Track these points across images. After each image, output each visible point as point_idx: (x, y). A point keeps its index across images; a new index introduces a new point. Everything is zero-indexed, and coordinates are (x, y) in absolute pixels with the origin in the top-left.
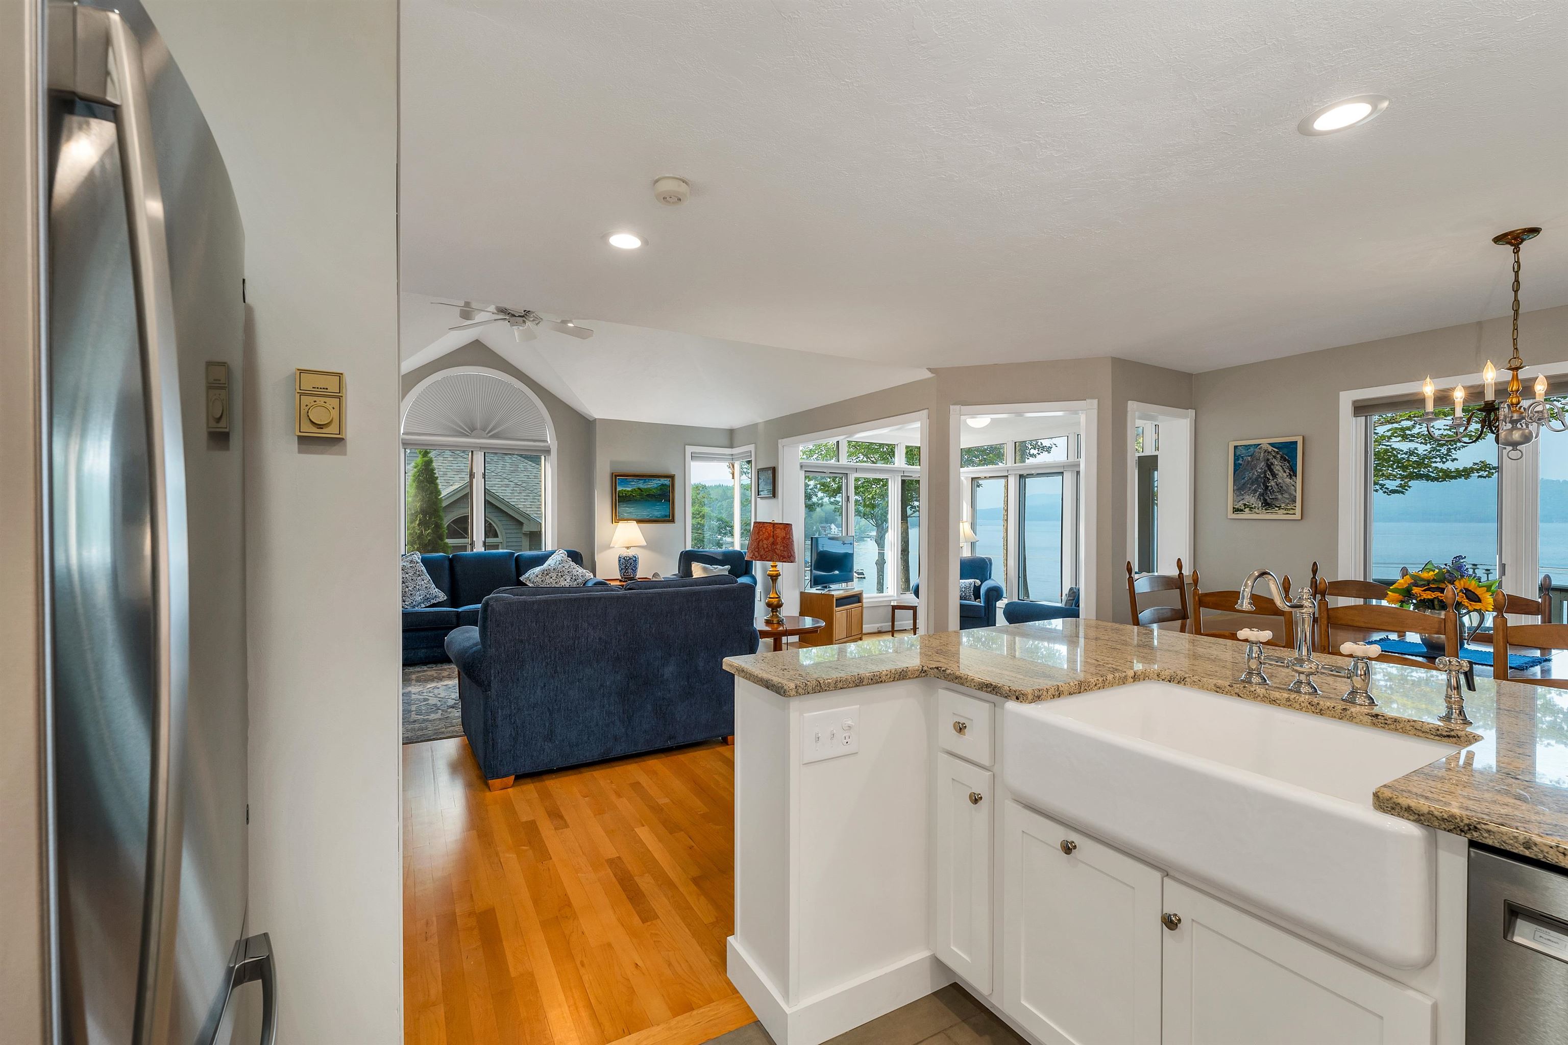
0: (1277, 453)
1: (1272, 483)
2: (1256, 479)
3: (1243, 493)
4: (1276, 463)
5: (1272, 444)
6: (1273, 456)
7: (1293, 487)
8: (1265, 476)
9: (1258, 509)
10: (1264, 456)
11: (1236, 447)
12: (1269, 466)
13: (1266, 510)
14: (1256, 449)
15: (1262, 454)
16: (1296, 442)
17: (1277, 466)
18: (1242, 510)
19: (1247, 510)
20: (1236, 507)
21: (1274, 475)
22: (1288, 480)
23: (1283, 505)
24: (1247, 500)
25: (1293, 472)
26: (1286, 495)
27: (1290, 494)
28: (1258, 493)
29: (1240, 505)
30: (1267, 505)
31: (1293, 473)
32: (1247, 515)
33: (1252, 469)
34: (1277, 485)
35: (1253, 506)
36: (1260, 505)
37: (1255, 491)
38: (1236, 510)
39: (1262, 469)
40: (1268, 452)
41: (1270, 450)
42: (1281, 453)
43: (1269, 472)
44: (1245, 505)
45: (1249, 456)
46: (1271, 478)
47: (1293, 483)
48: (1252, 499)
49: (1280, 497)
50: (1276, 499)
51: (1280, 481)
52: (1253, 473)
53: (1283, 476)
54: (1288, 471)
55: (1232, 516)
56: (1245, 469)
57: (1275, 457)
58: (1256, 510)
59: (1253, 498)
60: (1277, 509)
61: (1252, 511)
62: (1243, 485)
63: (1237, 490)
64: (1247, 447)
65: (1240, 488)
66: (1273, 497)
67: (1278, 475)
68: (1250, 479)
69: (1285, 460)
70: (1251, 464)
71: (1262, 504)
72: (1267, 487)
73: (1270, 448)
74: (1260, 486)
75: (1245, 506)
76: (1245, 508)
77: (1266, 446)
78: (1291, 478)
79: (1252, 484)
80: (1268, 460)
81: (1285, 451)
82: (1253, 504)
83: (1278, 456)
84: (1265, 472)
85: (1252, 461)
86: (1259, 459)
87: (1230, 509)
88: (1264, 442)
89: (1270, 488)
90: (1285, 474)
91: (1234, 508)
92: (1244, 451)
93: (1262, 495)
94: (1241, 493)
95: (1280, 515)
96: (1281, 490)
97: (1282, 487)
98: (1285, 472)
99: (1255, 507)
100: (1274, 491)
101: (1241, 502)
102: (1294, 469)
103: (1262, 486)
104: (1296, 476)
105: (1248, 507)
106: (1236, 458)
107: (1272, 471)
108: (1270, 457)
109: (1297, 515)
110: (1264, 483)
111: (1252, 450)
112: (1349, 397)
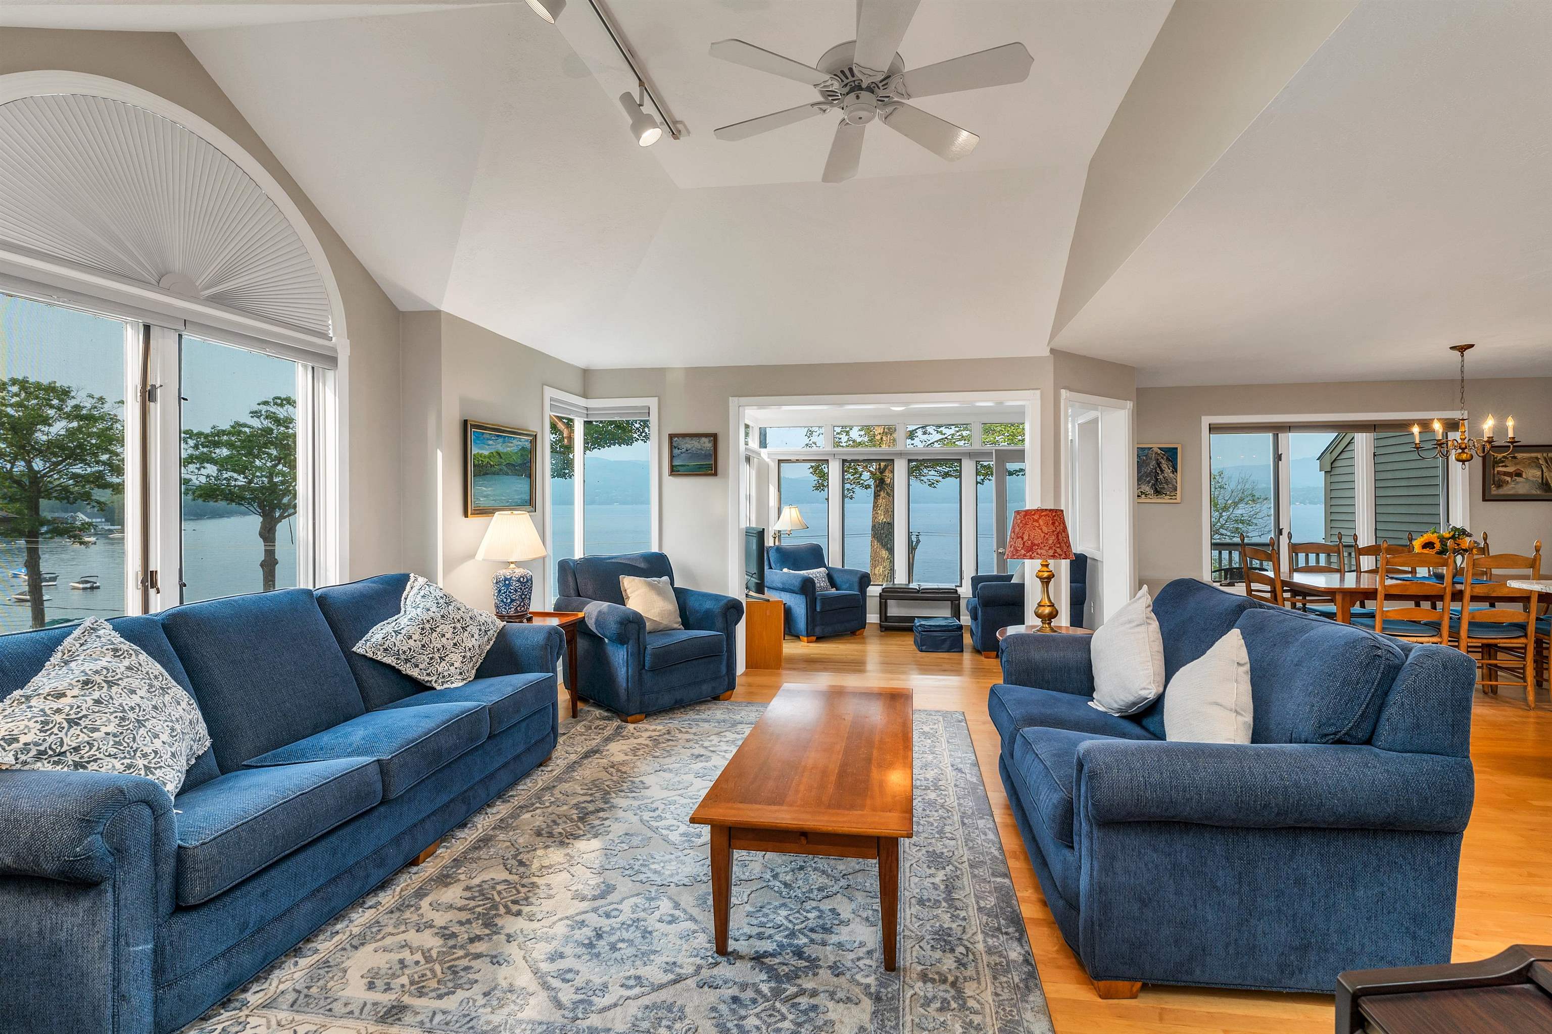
0: (1164, 455)
1: (1161, 477)
2: (1150, 473)
4: (1164, 462)
5: (1160, 449)
7: (1174, 480)
8: (1156, 472)
9: (1152, 495)
10: (1155, 457)
11: (1139, 449)
12: (1159, 464)
13: (1156, 496)
14: (1149, 452)
15: (1154, 455)
16: (1176, 449)
17: (1164, 466)
18: (1141, 496)
19: (1143, 496)
20: (1137, 494)
21: (1162, 471)
22: (1171, 475)
23: (1168, 493)
24: (1143, 489)
26: (1170, 486)
27: (1173, 485)
28: (1151, 484)
29: (1139, 492)
30: (1158, 492)
31: (1175, 470)
32: (1144, 500)
33: (1148, 466)
34: (1165, 478)
36: (1153, 493)
37: (1149, 482)
38: (1137, 496)
39: (1154, 466)
40: (1158, 454)
42: (1166, 455)
43: (1158, 469)
44: (1141, 492)
45: (1147, 456)
46: (1160, 473)
47: (1175, 477)
48: (1147, 488)
49: (1166, 486)
50: (1164, 488)
51: (1166, 475)
52: (1149, 469)
53: (1168, 472)
54: (1171, 468)
56: (1144, 465)
57: (1162, 458)
60: (1164, 495)
61: (1148, 497)
62: (1143, 476)
63: (1138, 481)
64: (1143, 449)
65: (1140, 480)
66: (1162, 487)
67: (1165, 471)
68: (1147, 473)
69: (1170, 460)
70: (1146, 462)
71: (1154, 491)
72: (1157, 479)
73: (1159, 451)
74: (1152, 478)
77: (1156, 450)
78: (1173, 473)
79: (1147, 477)
80: (1158, 460)
81: (1170, 454)
82: (1148, 492)
83: (1165, 457)
84: (1156, 468)
85: (1147, 460)
86: (1152, 459)
88: (1155, 447)
89: (1159, 480)
92: (1141, 452)
93: (1153, 485)
94: (1140, 483)
95: (1166, 499)
96: (1167, 482)
97: (1167, 480)
98: (1169, 469)
99: (1149, 494)
100: (1162, 482)
101: (1140, 490)
102: (1176, 467)
103: (1154, 479)
104: (1177, 472)
105: (1144, 494)
106: (1139, 457)
107: (1160, 468)
108: (1159, 458)
109: (1178, 500)
110: (1155, 477)
111: (1146, 451)
112: (1206, 421)
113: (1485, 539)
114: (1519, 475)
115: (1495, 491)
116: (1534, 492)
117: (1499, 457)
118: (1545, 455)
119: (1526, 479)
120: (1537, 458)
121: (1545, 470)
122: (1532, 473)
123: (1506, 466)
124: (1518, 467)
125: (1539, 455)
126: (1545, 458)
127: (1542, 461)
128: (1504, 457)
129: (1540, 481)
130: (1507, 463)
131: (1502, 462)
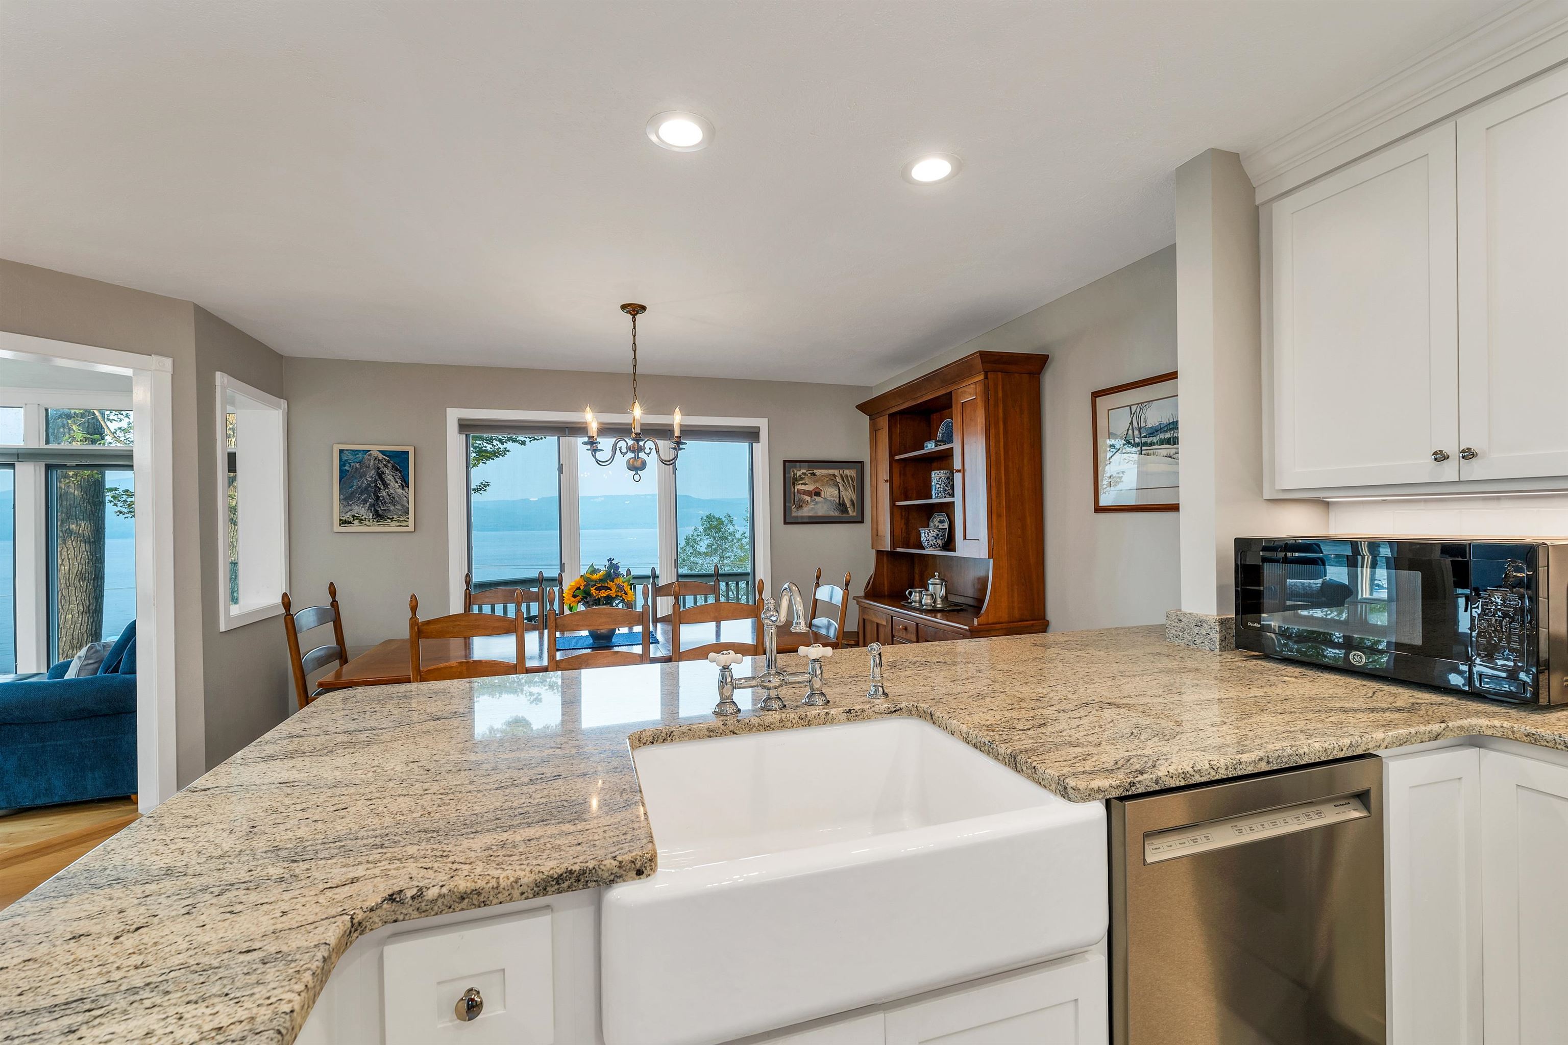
0: (388, 461)
1: (384, 493)
2: (366, 489)
3: (351, 503)
4: (387, 472)
5: (383, 452)
6: (384, 465)
7: (405, 498)
8: (376, 486)
9: (369, 521)
10: (374, 464)
11: (341, 451)
12: (380, 475)
13: (377, 522)
14: (365, 456)
15: (372, 461)
16: (407, 453)
17: (389, 476)
18: (350, 523)
19: (356, 522)
20: (344, 519)
21: (386, 486)
22: (400, 491)
23: (395, 517)
24: (356, 512)
25: (405, 482)
26: (399, 507)
27: (403, 506)
28: (368, 504)
29: (348, 516)
30: (379, 516)
31: (405, 484)
32: (356, 527)
33: (361, 477)
34: (389, 496)
35: (363, 518)
36: (371, 517)
37: (365, 501)
38: (343, 522)
39: (372, 477)
40: (379, 460)
41: (381, 458)
42: (392, 462)
43: (379, 482)
44: (354, 516)
45: (357, 462)
46: (382, 488)
47: (405, 494)
48: (362, 510)
49: (392, 508)
50: (389, 510)
51: (392, 491)
52: (363, 482)
53: (394, 486)
54: (399, 481)
55: (337, 528)
56: (352, 477)
57: (386, 466)
58: (367, 522)
59: (363, 509)
60: (389, 521)
61: (361, 523)
62: (352, 494)
63: (345, 499)
64: (355, 452)
65: (347, 498)
66: (385, 508)
67: (389, 484)
68: (359, 487)
69: (397, 470)
70: (359, 472)
71: (373, 515)
72: (378, 498)
73: (381, 456)
74: (371, 496)
75: (353, 517)
76: (354, 520)
77: (375, 454)
78: (403, 489)
79: (362, 493)
80: (379, 468)
81: (397, 460)
82: (363, 516)
83: (389, 465)
84: (375, 481)
85: (361, 469)
86: (369, 467)
87: (336, 521)
88: (375, 449)
89: (381, 498)
90: (396, 484)
91: (340, 520)
92: (351, 457)
93: (372, 506)
94: (348, 503)
95: (393, 527)
96: (393, 501)
97: (394, 498)
98: (397, 482)
99: (365, 518)
100: (385, 501)
101: (349, 513)
102: (406, 479)
103: (373, 496)
104: (408, 487)
105: (357, 519)
106: (342, 463)
107: (383, 480)
108: (381, 466)
109: (411, 527)
110: (375, 493)
111: (360, 455)
112: (454, 415)
114: (818, 494)
115: (795, 513)
116: (832, 513)
117: (799, 473)
118: (841, 472)
119: (825, 499)
120: (834, 476)
121: (841, 489)
122: (830, 492)
123: (805, 484)
124: (817, 485)
125: (836, 472)
126: (841, 476)
127: (838, 479)
128: (804, 474)
129: (837, 501)
130: (807, 480)
131: (802, 479)
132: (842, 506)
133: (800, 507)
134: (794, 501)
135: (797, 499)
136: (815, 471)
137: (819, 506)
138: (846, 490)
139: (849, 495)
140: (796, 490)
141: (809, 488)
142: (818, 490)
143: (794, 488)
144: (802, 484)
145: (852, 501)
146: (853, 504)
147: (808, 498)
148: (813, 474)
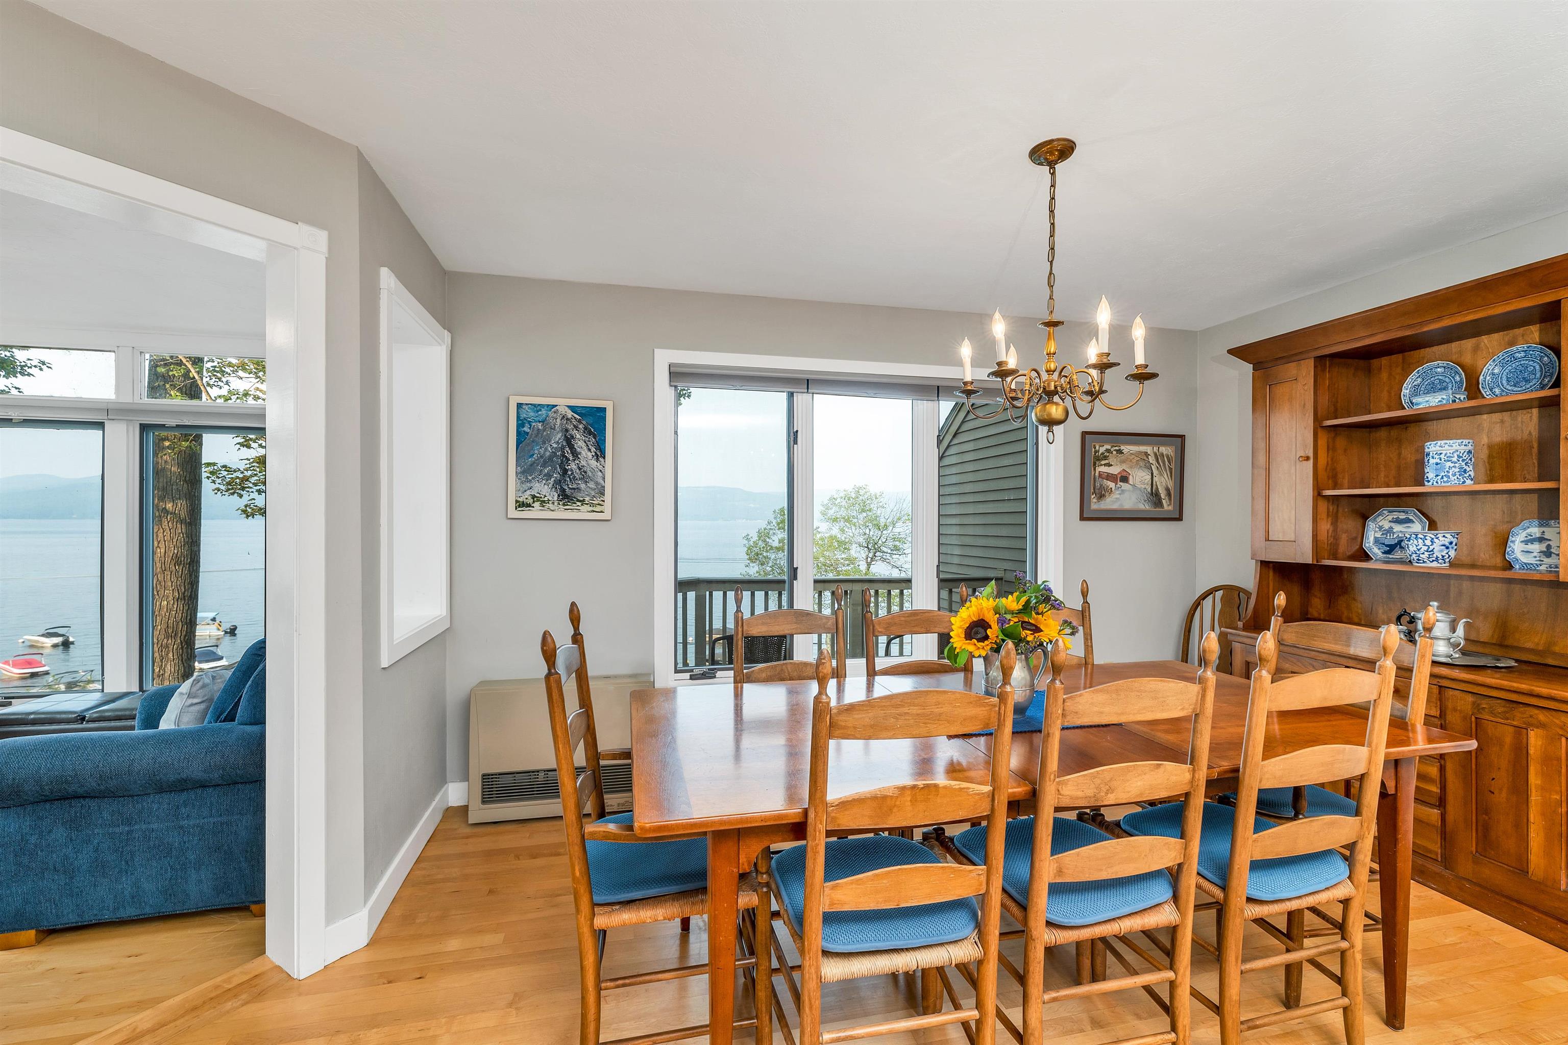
0: (580, 421)
1: (573, 466)
2: (550, 458)
3: (530, 478)
4: (578, 436)
5: (572, 408)
6: (574, 426)
7: (600, 473)
8: (564, 456)
9: (553, 503)
10: (561, 424)
11: (519, 406)
12: (569, 440)
13: (564, 505)
14: (550, 413)
15: (558, 420)
16: (603, 410)
17: (580, 444)
18: (529, 505)
19: (537, 505)
20: (521, 499)
21: (576, 454)
22: (593, 463)
23: (587, 499)
24: (536, 491)
25: (601, 451)
26: (591, 485)
27: (597, 483)
28: (552, 479)
29: (526, 497)
30: (566, 498)
31: (600, 453)
32: (536, 512)
33: (544, 443)
34: (580, 469)
35: (546, 499)
36: (556, 498)
37: (549, 476)
38: (521, 505)
39: (557, 443)
40: (567, 419)
41: (570, 416)
42: (584, 422)
43: (568, 449)
44: (533, 497)
45: (539, 422)
46: (571, 458)
47: (600, 467)
48: (544, 489)
49: (583, 486)
50: (579, 489)
51: (583, 463)
52: (546, 449)
53: (586, 456)
54: (593, 449)
55: (513, 513)
56: (533, 442)
57: (576, 427)
58: (551, 506)
59: (546, 486)
60: (579, 504)
61: (543, 506)
62: (531, 465)
63: (523, 472)
64: (537, 407)
65: (526, 471)
66: (575, 486)
67: (580, 453)
68: (541, 457)
69: (590, 433)
70: (542, 435)
71: (559, 496)
72: (565, 471)
73: (570, 414)
74: (556, 469)
75: (533, 499)
76: (534, 502)
77: (563, 410)
78: (597, 460)
79: (544, 465)
80: (567, 430)
81: (591, 420)
82: (545, 496)
83: (581, 426)
84: (562, 449)
85: (544, 430)
86: (554, 429)
87: (512, 504)
88: (563, 403)
89: (570, 473)
90: (589, 454)
91: (517, 501)
92: (532, 414)
93: (558, 482)
94: (527, 478)
95: (584, 512)
96: (585, 478)
97: (585, 472)
98: (589, 450)
99: (549, 500)
100: (575, 477)
101: (528, 492)
102: (602, 447)
103: (559, 470)
104: (604, 458)
105: (538, 501)
106: (521, 423)
107: (572, 447)
108: (570, 427)
109: (606, 515)
110: (562, 466)
111: (544, 412)
112: (664, 358)
113: (1085, 594)
114: (1125, 479)
115: (1095, 505)
116: (1141, 507)
117: (1102, 450)
118: (1155, 449)
119: (1134, 486)
120: (1147, 454)
121: (1155, 472)
122: (1140, 477)
123: (1109, 465)
124: (1124, 467)
125: (1148, 449)
126: (1155, 454)
127: (1152, 459)
128: (1108, 451)
129: (1149, 490)
130: (1111, 460)
131: (1106, 458)
132: (1155, 497)
133: (1101, 497)
134: (1094, 489)
135: (1098, 485)
136: (1122, 447)
137: (1126, 495)
138: (1161, 474)
139: (1163, 481)
140: (1097, 474)
141: (1115, 470)
142: (1124, 474)
143: (1095, 469)
144: (1105, 465)
145: (1168, 490)
146: (1169, 494)
147: (1112, 485)
148: (1120, 452)
